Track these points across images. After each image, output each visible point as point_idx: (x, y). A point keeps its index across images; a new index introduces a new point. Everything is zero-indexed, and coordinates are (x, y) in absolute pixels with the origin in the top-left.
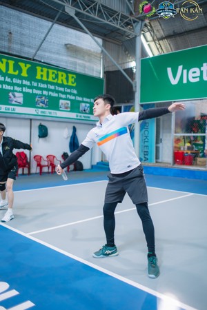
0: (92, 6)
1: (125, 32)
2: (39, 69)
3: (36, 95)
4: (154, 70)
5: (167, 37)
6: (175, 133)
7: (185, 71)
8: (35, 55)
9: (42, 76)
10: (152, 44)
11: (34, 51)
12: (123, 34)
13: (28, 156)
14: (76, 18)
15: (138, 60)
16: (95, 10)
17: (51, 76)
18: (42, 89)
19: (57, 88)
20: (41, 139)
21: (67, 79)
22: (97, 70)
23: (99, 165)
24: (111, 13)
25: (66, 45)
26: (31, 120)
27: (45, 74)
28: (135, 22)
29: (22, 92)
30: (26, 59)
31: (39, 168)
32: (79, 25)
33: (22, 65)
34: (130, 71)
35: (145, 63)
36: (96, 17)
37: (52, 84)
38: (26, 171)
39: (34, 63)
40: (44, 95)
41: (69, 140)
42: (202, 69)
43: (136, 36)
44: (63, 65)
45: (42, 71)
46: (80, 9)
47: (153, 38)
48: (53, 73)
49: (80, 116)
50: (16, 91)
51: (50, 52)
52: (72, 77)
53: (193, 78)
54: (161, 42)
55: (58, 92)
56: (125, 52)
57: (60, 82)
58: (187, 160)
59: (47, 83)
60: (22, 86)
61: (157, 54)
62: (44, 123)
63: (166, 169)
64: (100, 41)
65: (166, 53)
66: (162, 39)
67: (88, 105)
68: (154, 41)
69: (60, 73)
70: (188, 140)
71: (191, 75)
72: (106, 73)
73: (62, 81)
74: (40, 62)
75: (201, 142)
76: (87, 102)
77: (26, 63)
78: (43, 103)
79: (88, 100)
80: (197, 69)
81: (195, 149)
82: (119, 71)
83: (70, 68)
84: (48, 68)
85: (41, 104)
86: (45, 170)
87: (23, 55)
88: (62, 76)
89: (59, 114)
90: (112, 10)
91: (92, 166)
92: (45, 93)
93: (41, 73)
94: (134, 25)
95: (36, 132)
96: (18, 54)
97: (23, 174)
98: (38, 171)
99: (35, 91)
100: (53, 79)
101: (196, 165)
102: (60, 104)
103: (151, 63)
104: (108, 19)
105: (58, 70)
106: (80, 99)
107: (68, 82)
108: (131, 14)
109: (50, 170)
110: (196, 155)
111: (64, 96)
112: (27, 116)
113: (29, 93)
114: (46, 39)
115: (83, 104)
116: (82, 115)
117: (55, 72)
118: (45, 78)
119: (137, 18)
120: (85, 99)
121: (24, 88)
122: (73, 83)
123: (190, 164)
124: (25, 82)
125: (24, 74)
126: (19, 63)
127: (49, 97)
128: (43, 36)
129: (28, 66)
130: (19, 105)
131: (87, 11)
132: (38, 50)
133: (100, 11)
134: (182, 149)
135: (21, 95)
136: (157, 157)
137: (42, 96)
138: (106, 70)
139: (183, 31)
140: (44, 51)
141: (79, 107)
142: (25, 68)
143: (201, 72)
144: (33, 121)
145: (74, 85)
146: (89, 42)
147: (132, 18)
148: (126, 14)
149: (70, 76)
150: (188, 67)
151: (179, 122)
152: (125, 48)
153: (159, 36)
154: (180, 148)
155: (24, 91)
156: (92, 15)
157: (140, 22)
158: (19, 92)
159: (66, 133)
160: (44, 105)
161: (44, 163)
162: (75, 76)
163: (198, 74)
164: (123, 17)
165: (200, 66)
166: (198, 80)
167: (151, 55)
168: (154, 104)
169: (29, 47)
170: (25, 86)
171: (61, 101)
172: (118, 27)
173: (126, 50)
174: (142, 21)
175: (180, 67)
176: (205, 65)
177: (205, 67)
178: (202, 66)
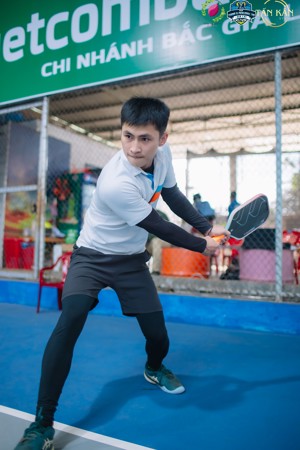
42: (30, 27)
53: (13, 51)
71: (7, 44)
75: (73, 221)
80: (18, 31)
134: (26, 233)
143: (28, 36)
150: (1, 29)
154: (21, 232)
163: (21, 42)
165: (24, 22)
166: (20, 54)
176: (35, 17)
177: (36, 23)
178: (30, 21)
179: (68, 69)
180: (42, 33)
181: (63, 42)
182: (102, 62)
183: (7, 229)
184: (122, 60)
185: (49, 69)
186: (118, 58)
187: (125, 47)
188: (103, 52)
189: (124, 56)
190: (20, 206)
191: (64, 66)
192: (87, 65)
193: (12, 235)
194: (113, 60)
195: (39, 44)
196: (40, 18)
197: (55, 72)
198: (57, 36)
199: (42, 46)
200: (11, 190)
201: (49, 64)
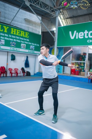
0: (37, 2)
1: (51, 14)
2: (12, 29)
3: (11, 41)
4: (63, 32)
5: (70, 18)
6: (72, 60)
7: (77, 33)
8: (11, 23)
9: (13, 32)
10: (63, 21)
11: (10, 21)
12: (51, 15)
13: (6, 68)
14: (30, 7)
15: (57, 27)
16: (39, 4)
17: (18, 33)
18: (13, 38)
19: (20, 38)
20: (12, 61)
21: (25, 34)
22: (39, 31)
23: (38, 74)
24: (46, 6)
25: (25, 19)
26: (8, 52)
27: (15, 32)
28: (56, 10)
29: (4, 39)
30: (7, 25)
31: (11, 74)
32: (31, 10)
33: (5, 27)
34: (53, 32)
35: (60, 29)
36: (39, 7)
37: (18, 36)
38: (5, 75)
39: (10, 26)
40: (14, 41)
41: (24, 62)
42: (85, 33)
43: (56, 17)
44: (23, 28)
45: (14, 30)
46: (32, 3)
47: (64, 18)
48: (19, 31)
49: (30, 51)
50: (2, 39)
51: (18, 22)
52: (27, 34)
53: (81, 36)
54: (67, 20)
55: (20, 40)
56: (51, 23)
57: (21, 35)
58: (77, 73)
59: (16, 36)
60: (4, 36)
61: (65, 25)
62: (13, 54)
63: (67, 76)
64: (40, 18)
65: (69, 25)
66: (68, 18)
67: (34, 46)
68: (64, 19)
69: (22, 32)
70: (78, 64)
71: (80, 35)
72: (42, 32)
73: (23, 35)
74: (13, 26)
75: (83, 65)
76: (33, 45)
77: (7, 26)
78: (14, 44)
79: (34, 44)
80: (82, 33)
81: (80, 68)
82: (48, 32)
83: (26, 29)
84: (16, 29)
85: (13, 45)
86: (13, 75)
87: (6, 23)
88: (23, 33)
89: (21, 50)
90: (46, 4)
91: (35, 74)
92: (15, 40)
93: (13, 31)
94: (56, 12)
95: (10, 58)
96: (3, 22)
97: (3, 76)
98: (10, 75)
99: (10, 39)
100: (19, 34)
101: (81, 75)
102: (21, 45)
103: (62, 29)
104: (44, 8)
105: (21, 30)
106: (30, 44)
107: (25, 36)
108: (55, 6)
109: (16, 75)
110: (80, 71)
111: (23, 42)
112: (6, 51)
113: (7, 40)
114: (16, 16)
115: (32, 46)
116: (31, 51)
117: (20, 31)
118: (15, 34)
119: (57, 9)
120: (33, 44)
121: (5, 38)
122: (27, 36)
123: (78, 74)
124: (6, 35)
125: (6, 31)
126: (4, 26)
127: (16, 42)
128: (15, 14)
129: (8, 27)
130: (3, 45)
131: (35, 4)
132: (12, 21)
133: (41, 4)
135: (4, 41)
136: (63, 71)
137: (13, 41)
138: (42, 31)
139: (77, 15)
140: (15, 21)
141: (30, 48)
142: (6, 28)
143: (84, 34)
144: (9, 53)
145: (28, 37)
146: (35, 18)
147: (55, 8)
148: (52, 6)
149: (26, 33)
150: (78, 32)
151: (74, 56)
152: (51, 22)
153: (66, 17)
155: (5, 39)
156: (37, 6)
157: (58, 10)
158: (3, 39)
159: (23, 59)
160: (14, 46)
161: (13, 72)
162: (28, 33)
163: (83, 35)
164: (51, 8)
166: (83, 37)
167: (62, 26)
168: (63, 47)
169: (8, 19)
170: (6, 37)
171: (22, 44)
172: (49, 12)
173: (52, 23)
174: (59, 10)
175: (75, 32)
176: (86, 31)
177: (86, 32)
178: (85, 31)
180: (88, 35)
197: (90, 42)
199: (88, 37)
201: (89, 40)
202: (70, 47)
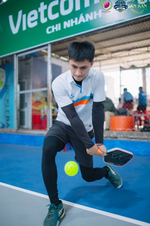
7: (24, 16)
42: (39, 10)
53: (32, 22)
71: (30, 19)
80: (34, 12)
134: (42, 112)
143: (39, 14)
154: (40, 111)
163: (36, 17)
165: (37, 7)
166: (36, 24)
175: (20, 13)
177: (43, 7)
178: (39, 6)
179: (60, 29)
180: (46, 12)
181: (57, 16)
182: (76, 24)
183: (33, 110)
184: (86, 22)
185: (50, 30)
186: (84, 21)
187: (87, 16)
188: (76, 19)
189: (87, 20)
190: (39, 98)
191: (58, 27)
192: (69, 26)
193: (35, 113)
194: (82, 22)
195: (45, 17)
196: (45, 4)
197: (53, 31)
198: (54, 13)
199: (46, 18)
200: (35, 90)
201: (50, 27)
202: (13, 56)
